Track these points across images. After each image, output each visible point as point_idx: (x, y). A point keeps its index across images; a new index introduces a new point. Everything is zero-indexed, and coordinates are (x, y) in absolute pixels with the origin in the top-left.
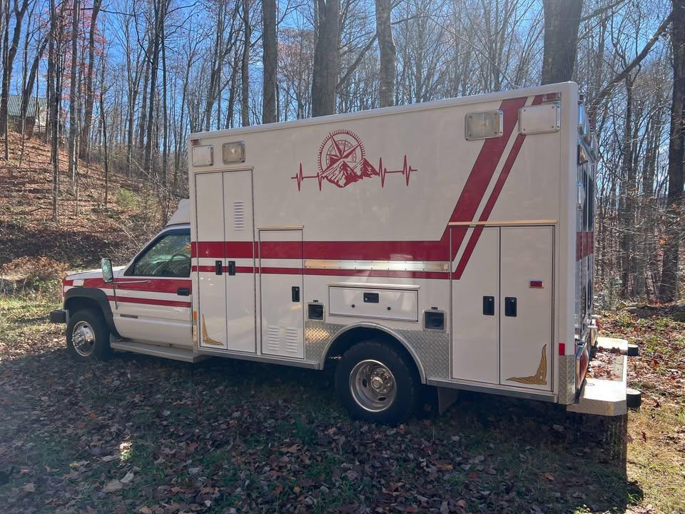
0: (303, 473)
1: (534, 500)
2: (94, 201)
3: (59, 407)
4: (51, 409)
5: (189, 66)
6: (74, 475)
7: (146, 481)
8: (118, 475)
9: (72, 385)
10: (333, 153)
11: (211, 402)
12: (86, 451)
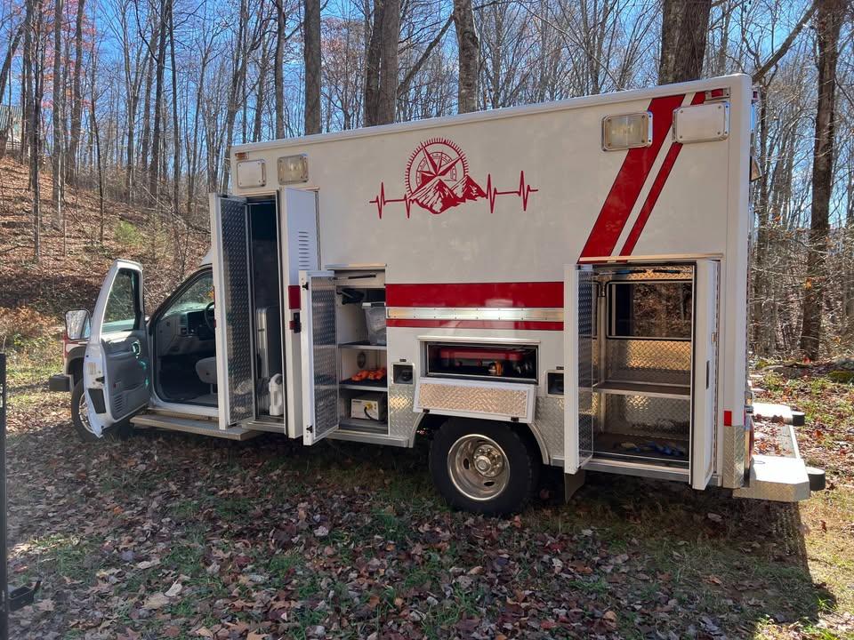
0: (402, 580)
1: (701, 610)
2: (87, 237)
3: (71, 499)
4: (61, 502)
5: (204, 65)
6: (104, 587)
7: (199, 594)
8: (161, 586)
9: (84, 471)
10: (426, 169)
11: (268, 490)
12: (114, 556)
